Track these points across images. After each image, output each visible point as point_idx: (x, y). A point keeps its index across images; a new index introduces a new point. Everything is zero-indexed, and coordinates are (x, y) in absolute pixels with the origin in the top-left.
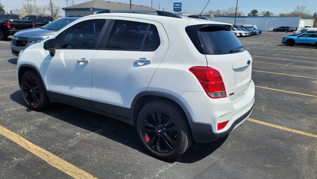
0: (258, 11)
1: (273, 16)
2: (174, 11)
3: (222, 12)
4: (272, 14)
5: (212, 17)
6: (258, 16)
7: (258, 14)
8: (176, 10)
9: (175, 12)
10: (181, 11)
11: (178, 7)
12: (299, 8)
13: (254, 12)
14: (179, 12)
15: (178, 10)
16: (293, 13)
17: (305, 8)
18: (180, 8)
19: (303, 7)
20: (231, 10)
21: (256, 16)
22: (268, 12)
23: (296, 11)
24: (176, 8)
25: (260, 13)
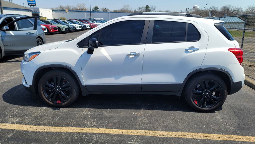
0: (99, 7)
1: (110, 11)
2: (28, 5)
3: (71, 7)
4: (109, 10)
5: (67, 11)
6: (99, 11)
7: (99, 10)
8: (31, 5)
9: (30, 6)
10: (35, 5)
11: (32, 2)
12: (125, 6)
13: (96, 8)
14: (34, 6)
15: (32, 5)
16: (121, 10)
17: (129, 6)
18: (34, 2)
19: (127, 5)
20: (80, 6)
21: (98, 12)
22: (105, 9)
23: (124, 9)
24: (30, 2)
25: (100, 9)
